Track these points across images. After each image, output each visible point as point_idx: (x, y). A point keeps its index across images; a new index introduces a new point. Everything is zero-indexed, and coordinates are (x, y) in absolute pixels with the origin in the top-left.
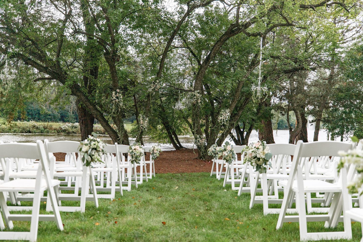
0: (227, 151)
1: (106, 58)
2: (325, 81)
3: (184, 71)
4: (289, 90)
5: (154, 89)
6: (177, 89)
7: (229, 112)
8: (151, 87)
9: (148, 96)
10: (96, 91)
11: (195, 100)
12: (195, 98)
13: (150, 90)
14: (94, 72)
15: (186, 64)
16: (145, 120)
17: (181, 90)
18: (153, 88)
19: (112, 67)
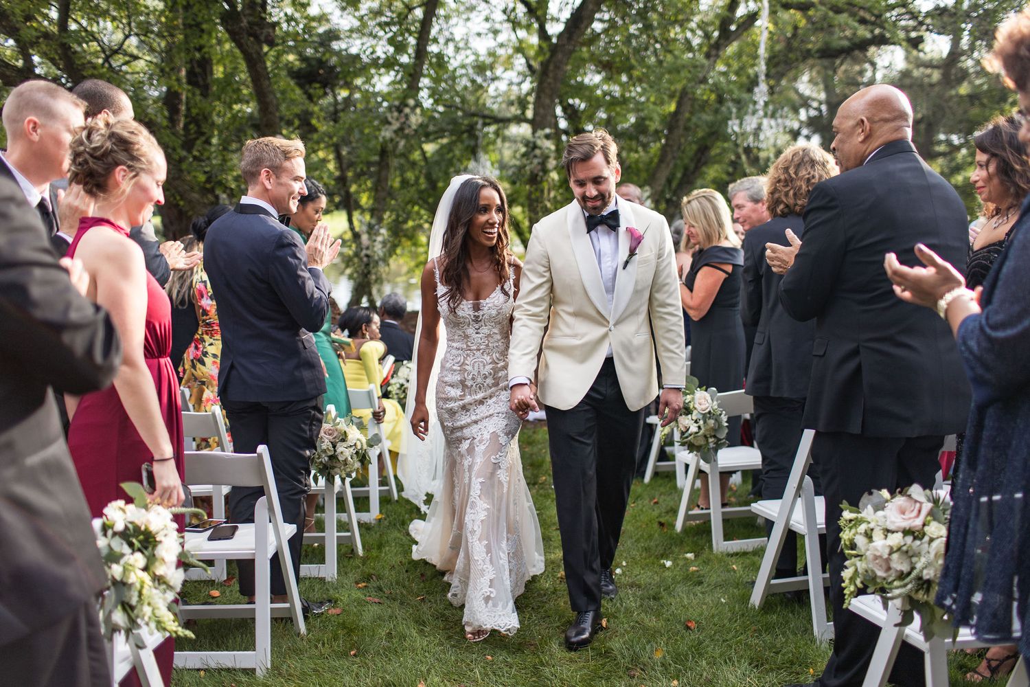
0: (695, 415)
1: (227, 30)
2: (929, 71)
3: (492, 54)
4: (821, 103)
5: (401, 129)
6: (474, 115)
7: (648, 197)
8: (390, 123)
9: (383, 153)
10: (208, 142)
11: (536, 161)
12: (535, 156)
13: (387, 133)
14: (199, 73)
15: (496, 32)
16: (378, 234)
17: (484, 117)
18: (396, 125)
19: (254, 63)
